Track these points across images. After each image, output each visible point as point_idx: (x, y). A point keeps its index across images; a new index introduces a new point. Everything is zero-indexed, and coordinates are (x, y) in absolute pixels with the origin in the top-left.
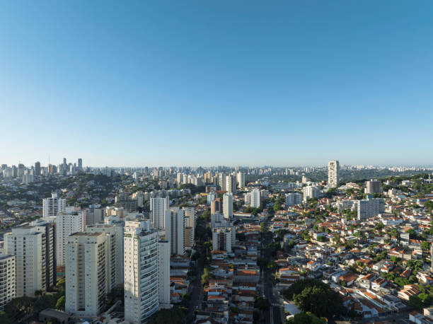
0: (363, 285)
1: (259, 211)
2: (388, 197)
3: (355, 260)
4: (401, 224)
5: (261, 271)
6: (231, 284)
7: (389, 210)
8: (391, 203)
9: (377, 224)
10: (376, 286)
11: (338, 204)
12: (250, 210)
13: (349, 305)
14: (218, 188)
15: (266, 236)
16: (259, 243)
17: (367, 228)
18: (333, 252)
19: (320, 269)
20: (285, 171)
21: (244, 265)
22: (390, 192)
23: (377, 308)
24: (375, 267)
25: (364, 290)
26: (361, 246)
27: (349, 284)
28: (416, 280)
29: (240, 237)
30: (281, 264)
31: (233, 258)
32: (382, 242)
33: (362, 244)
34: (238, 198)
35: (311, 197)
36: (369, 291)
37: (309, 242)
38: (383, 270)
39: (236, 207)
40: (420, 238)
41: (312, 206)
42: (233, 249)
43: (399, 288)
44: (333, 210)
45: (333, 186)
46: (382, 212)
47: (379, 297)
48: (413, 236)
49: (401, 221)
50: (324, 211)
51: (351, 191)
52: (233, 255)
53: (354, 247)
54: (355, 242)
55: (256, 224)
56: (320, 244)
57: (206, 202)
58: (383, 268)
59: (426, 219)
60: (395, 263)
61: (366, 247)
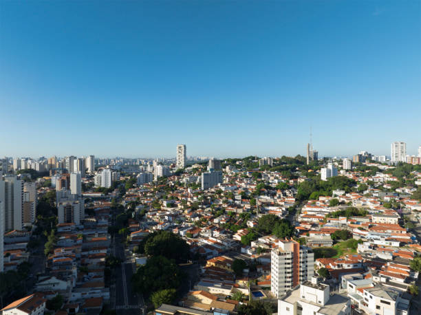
0: (206, 235)
1: (111, 190)
2: (225, 172)
3: (199, 217)
4: (235, 189)
5: (112, 237)
6: (80, 250)
7: (226, 180)
8: (227, 176)
9: (217, 191)
10: (216, 233)
11: (184, 180)
12: (100, 190)
13: (195, 251)
14: (65, 171)
15: (117, 209)
16: (110, 216)
17: (209, 194)
18: (181, 214)
19: (170, 227)
20: (136, 161)
21: (94, 234)
22: (227, 167)
23: (217, 249)
24: (216, 221)
25: (207, 238)
26: (204, 207)
27: (194, 236)
28: (246, 226)
29: (90, 212)
30: (133, 230)
31: (82, 229)
32: (221, 203)
33: (205, 205)
34: (88, 180)
35: (161, 175)
36: (211, 238)
37: (160, 209)
38: (221, 222)
39: (85, 188)
40: (249, 198)
41: (162, 183)
42: (82, 222)
43: (235, 232)
44: (181, 185)
45: (181, 168)
46: (221, 182)
47: (219, 241)
48: (244, 197)
49: (235, 187)
50: (173, 186)
51: (196, 169)
52: (82, 226)
53: (199, 208)
54: (200, 204)
55: (107, 201)
56: (169, 209)
57: (50, 185)
58: (222, 221)
59: (254, 185)
60: (231, 217)
61: (209, 207)
